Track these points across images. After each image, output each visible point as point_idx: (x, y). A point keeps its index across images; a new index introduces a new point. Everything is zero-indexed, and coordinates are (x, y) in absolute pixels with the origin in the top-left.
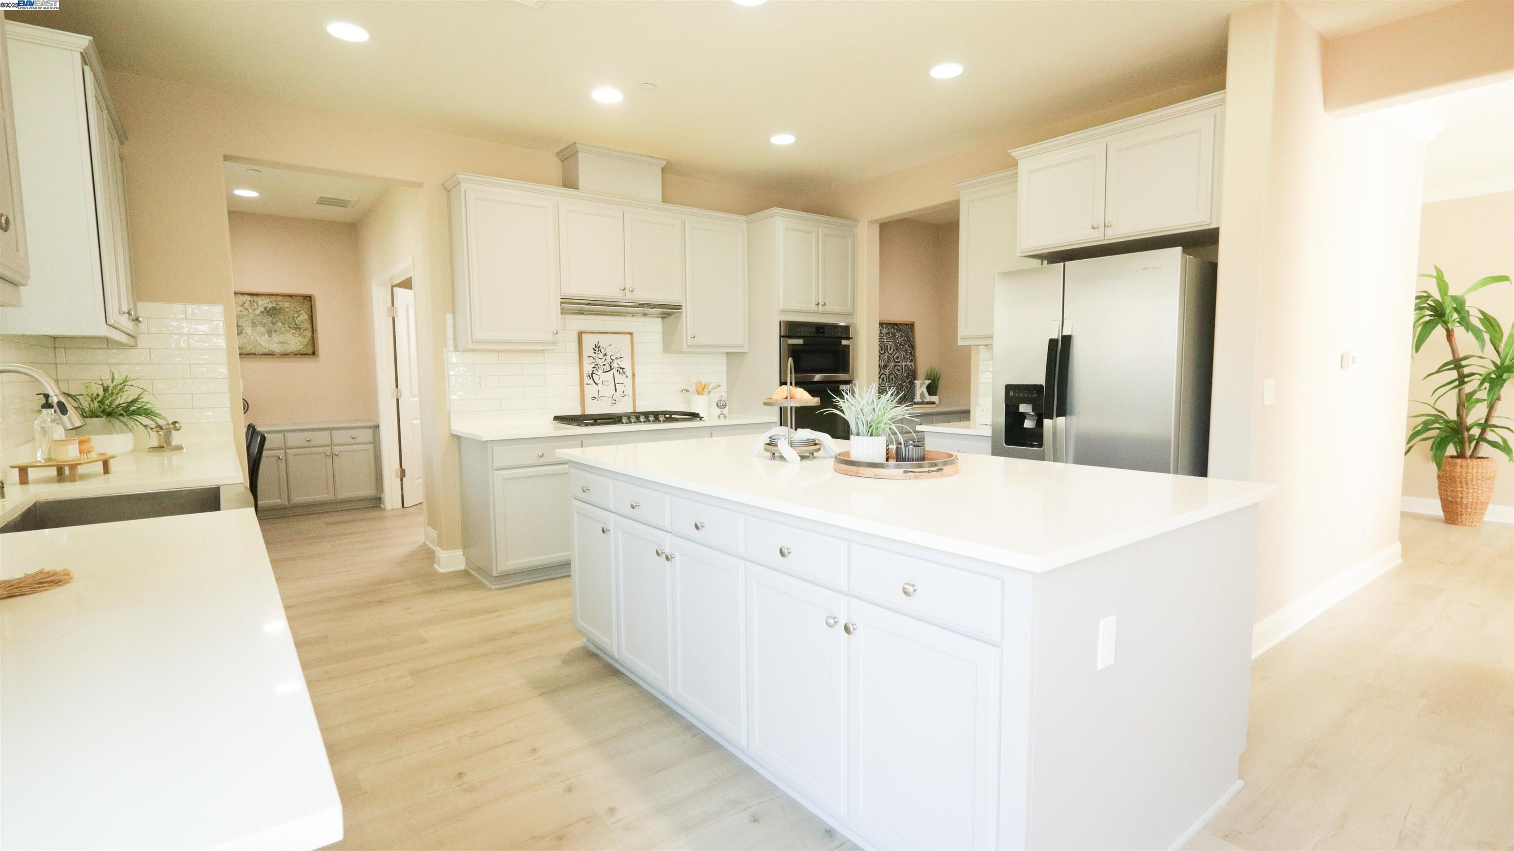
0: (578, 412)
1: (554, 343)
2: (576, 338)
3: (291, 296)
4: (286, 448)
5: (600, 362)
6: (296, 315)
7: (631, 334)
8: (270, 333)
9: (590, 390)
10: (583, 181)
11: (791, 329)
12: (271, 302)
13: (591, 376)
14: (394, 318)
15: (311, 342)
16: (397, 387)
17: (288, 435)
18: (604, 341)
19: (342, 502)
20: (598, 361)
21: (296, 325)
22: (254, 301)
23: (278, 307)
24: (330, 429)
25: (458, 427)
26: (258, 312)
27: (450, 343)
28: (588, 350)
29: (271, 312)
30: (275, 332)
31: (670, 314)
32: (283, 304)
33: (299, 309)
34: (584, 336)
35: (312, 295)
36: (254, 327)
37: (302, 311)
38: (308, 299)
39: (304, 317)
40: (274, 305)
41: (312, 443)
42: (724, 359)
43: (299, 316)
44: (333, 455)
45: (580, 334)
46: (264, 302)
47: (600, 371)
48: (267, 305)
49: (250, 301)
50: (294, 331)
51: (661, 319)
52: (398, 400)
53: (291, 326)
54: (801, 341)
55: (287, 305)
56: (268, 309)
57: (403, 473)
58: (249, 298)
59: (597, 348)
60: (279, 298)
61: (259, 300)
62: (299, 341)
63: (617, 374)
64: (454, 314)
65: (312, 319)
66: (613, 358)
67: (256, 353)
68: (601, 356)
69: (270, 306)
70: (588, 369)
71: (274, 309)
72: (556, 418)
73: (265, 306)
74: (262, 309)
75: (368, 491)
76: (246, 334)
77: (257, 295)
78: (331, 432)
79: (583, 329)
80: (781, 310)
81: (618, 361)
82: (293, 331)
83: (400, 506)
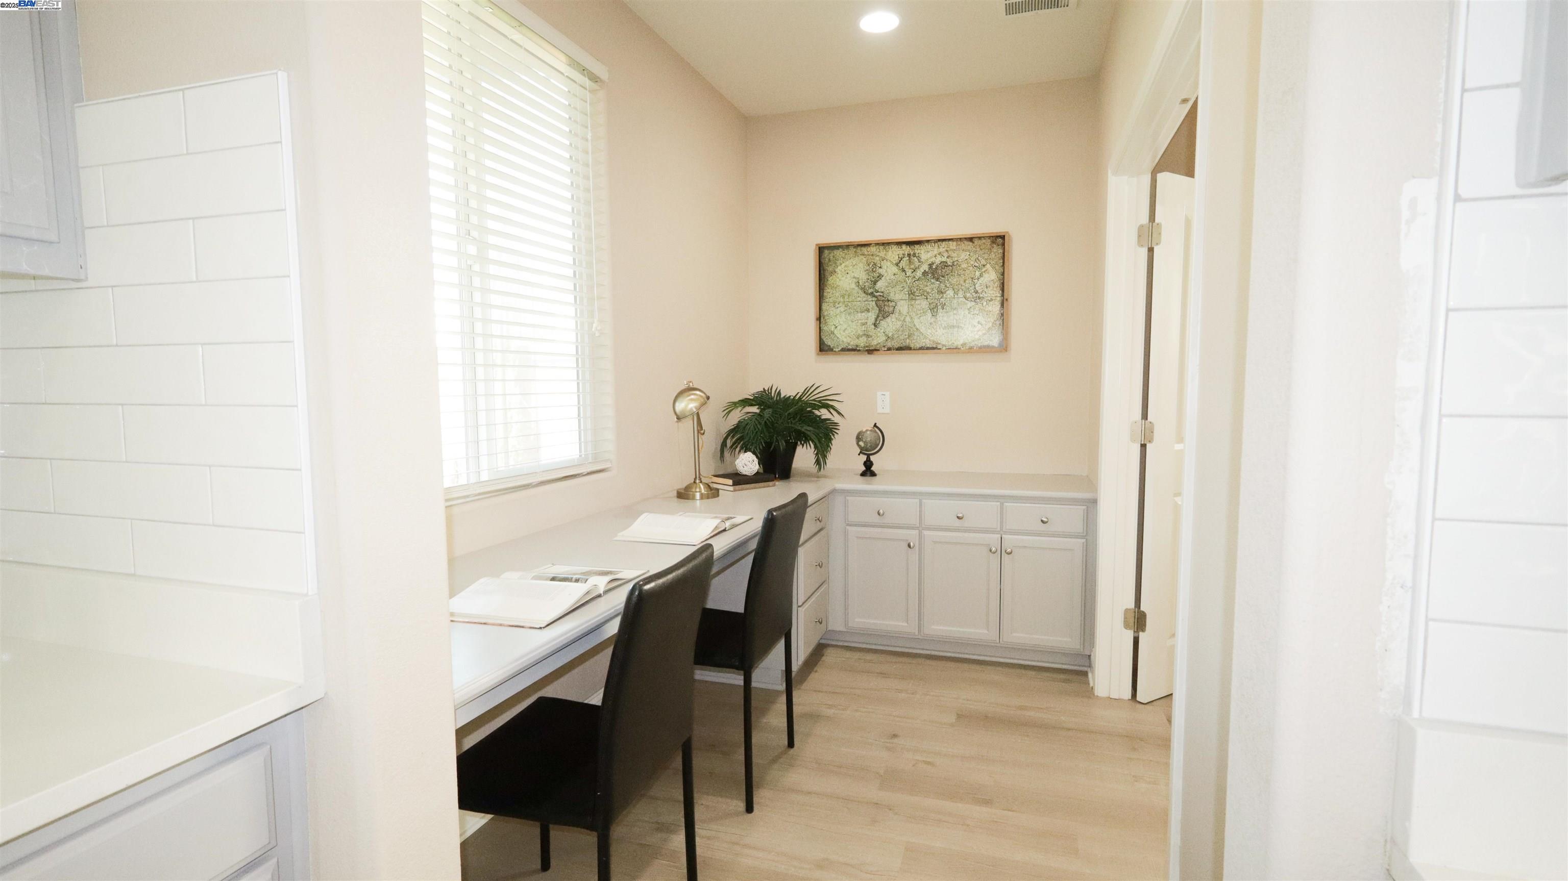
3: (971, 239)
4: (921, 527)
6: (978, 273)
12: (940, 254)
15: (998, 323)
16: (1145, 416)
17: (928, 502)
21: (977, 292)
22: (914, 255)
23: (949, 263)
24: (1003, 499)
26: (919, 274)
29: (940, 272)
30: (943, 309)
32: (958, 256)
33: (983, 262)
35: (1007, 232)
36: (912, 299)
37: (988, 266)
38: (1001, 240)
39: (991, 276)
40: (944, 259)
41: (965, 523)
43: (981, 275)
44: (1002, 552)
46: (929, 255)
48: (934, 259)
49: (909, 255)
50: (973, 303)
53: (968, 295)
55: (964, 256)
56: (934, 267)
57: (1140, 622)
58: (906, 249)
60: (953, 245)
61: (922, 252)
62: (979, 322)
65: (1003, 279)
67: (912, 346)
69: (938, 260)
71: (944, 265)
73: (930, 262)
74: (925, 267)
76: (900, 313)
77: (919, 243)
78: (1002, 504)
82: (970, 304)
83: (1128, 694)
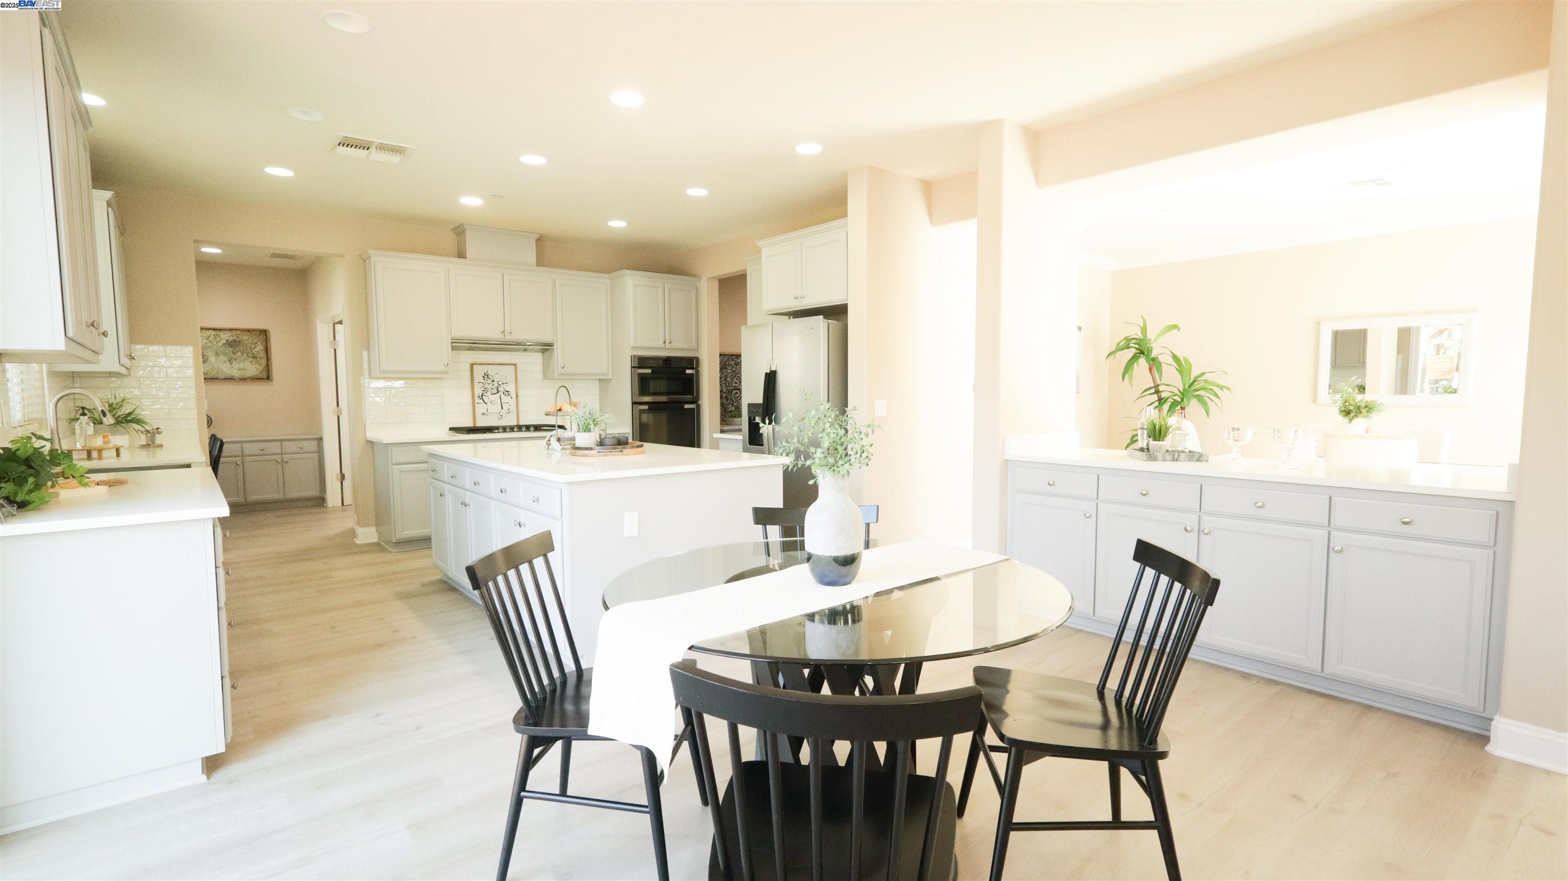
0: (470, 424)
1: (447, 373)
2: (468, 368)
3: (249, 331)
4: (243, 455)
5: (489, 387)
6: (253, 346)
7: (515, 365)
8: (230, 361)
9: (481, 408)
10: (469, 253)
11: (641, 362)
12: (232, 336)
13: (481, 397)
14: (335, 350)
15: (266, 368)
16: (338, 405)
17: (244, 445)
18: (491, 370)
19: (292, 501)
20: (487, 386)
21: (253, 354)
22: (217, 335)
23: (238, 340)
24: (281, 440)
25: (371, 435)
26: (220, 344)
27: (366, 373)
28: (478, 377)
29: (231, 344)
30: (235, 361)
31: (547, 350)
32: (242, 337)
33: (256, 341)
34: (474, 366)
35: (267, 330)
36: (217, 356)
37: (259, 343)
38: (264, 333)
39: (260, 347)
40: (235, 338)
41: (265, 452)
42: (597, 384)
43: (255, 347)
44: (283, 462)
45: (472, 365)
46: (226, 336)
47: (489, 393)
48: (228, 338)
49: (214, 335)
50: (252, 359)
51: (541, 354)
52: (338, 417)
53: (249, 355)
54: (649, 371)
55: (245, 338)
56: (229, 341)
57: (343, 477)
58: (213, 332)
59: (486, 376)
60: (239, 332)
61: (222, 334)
62: (256, 368)
63: (503, 396)
64: (368, 349)
65: (267, 350)
66: (500, 383)
67: (219, 377)
68: (490, 381)
69: (231, 338)
70: (478, 391)
71: (235, 341)
72: (451, 429)
73: (227, 339)
74: (224, 341)
75: (314, 492)
76: (211, 362)
77: (220, 330)
78: (281, 443)
79: (475, 361)
80: (632, 346)
81: (504, 386)
82: (250, 360)
83: (341, 504)
